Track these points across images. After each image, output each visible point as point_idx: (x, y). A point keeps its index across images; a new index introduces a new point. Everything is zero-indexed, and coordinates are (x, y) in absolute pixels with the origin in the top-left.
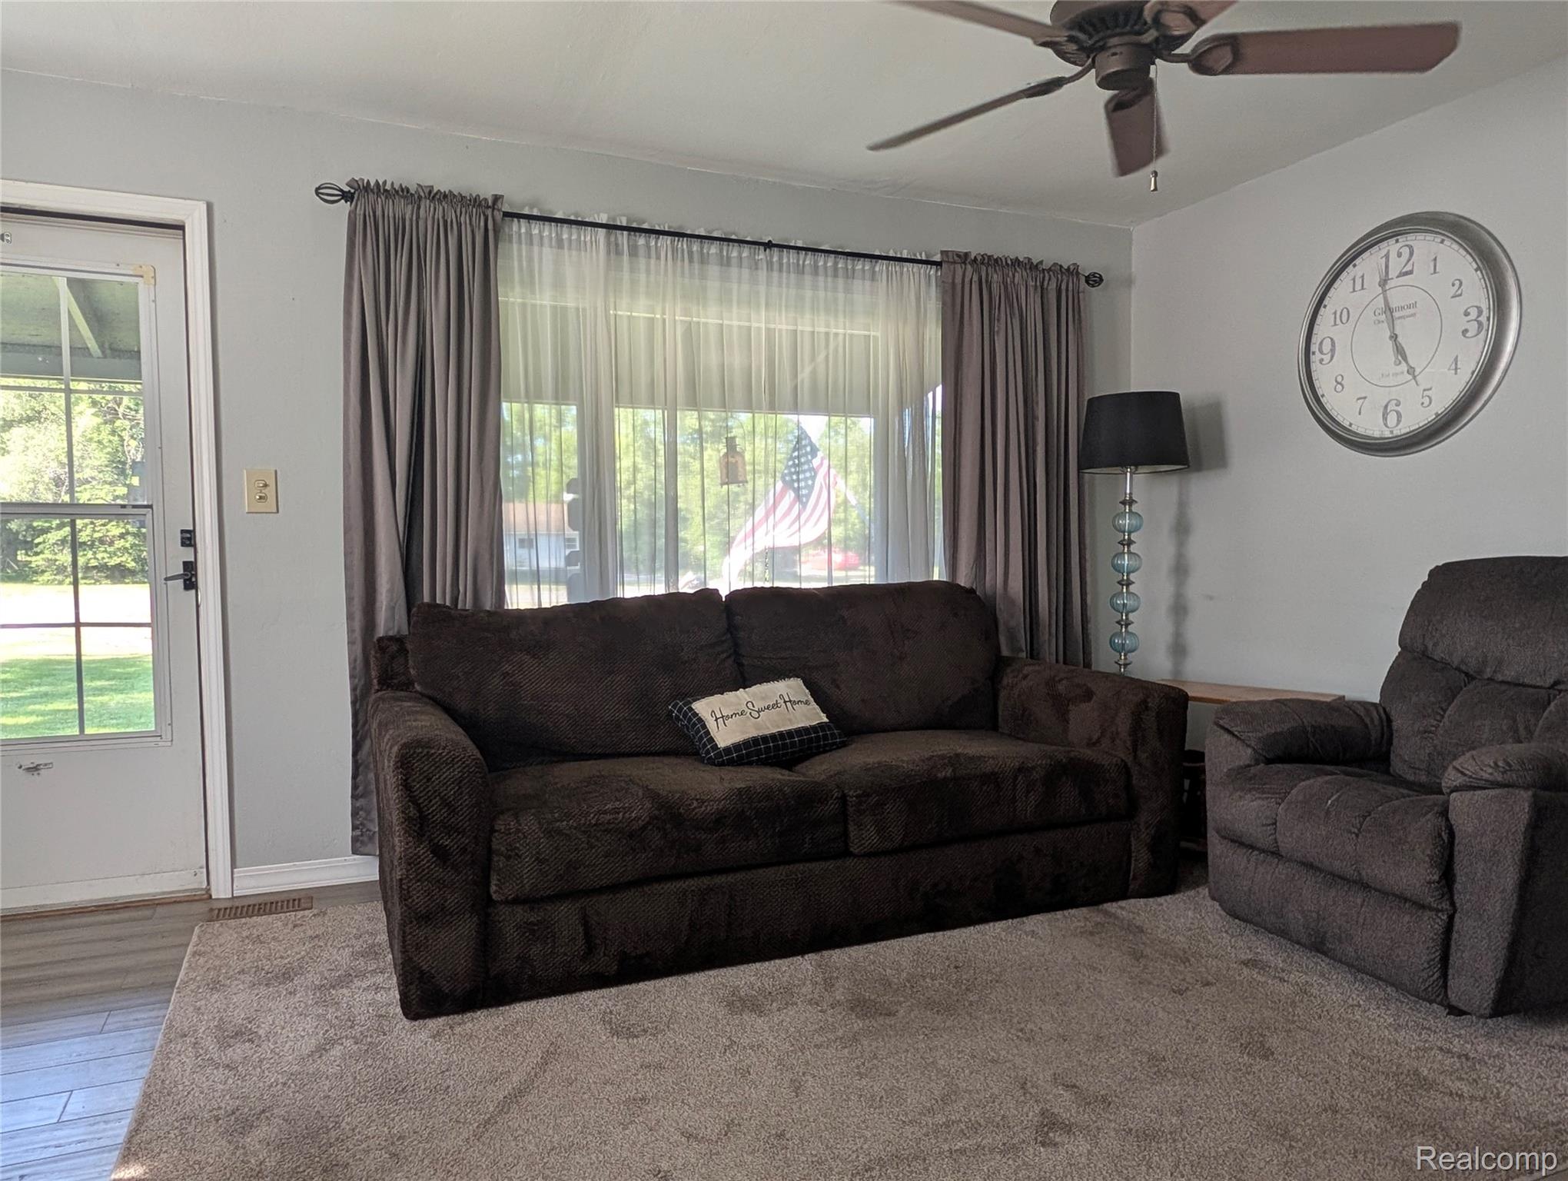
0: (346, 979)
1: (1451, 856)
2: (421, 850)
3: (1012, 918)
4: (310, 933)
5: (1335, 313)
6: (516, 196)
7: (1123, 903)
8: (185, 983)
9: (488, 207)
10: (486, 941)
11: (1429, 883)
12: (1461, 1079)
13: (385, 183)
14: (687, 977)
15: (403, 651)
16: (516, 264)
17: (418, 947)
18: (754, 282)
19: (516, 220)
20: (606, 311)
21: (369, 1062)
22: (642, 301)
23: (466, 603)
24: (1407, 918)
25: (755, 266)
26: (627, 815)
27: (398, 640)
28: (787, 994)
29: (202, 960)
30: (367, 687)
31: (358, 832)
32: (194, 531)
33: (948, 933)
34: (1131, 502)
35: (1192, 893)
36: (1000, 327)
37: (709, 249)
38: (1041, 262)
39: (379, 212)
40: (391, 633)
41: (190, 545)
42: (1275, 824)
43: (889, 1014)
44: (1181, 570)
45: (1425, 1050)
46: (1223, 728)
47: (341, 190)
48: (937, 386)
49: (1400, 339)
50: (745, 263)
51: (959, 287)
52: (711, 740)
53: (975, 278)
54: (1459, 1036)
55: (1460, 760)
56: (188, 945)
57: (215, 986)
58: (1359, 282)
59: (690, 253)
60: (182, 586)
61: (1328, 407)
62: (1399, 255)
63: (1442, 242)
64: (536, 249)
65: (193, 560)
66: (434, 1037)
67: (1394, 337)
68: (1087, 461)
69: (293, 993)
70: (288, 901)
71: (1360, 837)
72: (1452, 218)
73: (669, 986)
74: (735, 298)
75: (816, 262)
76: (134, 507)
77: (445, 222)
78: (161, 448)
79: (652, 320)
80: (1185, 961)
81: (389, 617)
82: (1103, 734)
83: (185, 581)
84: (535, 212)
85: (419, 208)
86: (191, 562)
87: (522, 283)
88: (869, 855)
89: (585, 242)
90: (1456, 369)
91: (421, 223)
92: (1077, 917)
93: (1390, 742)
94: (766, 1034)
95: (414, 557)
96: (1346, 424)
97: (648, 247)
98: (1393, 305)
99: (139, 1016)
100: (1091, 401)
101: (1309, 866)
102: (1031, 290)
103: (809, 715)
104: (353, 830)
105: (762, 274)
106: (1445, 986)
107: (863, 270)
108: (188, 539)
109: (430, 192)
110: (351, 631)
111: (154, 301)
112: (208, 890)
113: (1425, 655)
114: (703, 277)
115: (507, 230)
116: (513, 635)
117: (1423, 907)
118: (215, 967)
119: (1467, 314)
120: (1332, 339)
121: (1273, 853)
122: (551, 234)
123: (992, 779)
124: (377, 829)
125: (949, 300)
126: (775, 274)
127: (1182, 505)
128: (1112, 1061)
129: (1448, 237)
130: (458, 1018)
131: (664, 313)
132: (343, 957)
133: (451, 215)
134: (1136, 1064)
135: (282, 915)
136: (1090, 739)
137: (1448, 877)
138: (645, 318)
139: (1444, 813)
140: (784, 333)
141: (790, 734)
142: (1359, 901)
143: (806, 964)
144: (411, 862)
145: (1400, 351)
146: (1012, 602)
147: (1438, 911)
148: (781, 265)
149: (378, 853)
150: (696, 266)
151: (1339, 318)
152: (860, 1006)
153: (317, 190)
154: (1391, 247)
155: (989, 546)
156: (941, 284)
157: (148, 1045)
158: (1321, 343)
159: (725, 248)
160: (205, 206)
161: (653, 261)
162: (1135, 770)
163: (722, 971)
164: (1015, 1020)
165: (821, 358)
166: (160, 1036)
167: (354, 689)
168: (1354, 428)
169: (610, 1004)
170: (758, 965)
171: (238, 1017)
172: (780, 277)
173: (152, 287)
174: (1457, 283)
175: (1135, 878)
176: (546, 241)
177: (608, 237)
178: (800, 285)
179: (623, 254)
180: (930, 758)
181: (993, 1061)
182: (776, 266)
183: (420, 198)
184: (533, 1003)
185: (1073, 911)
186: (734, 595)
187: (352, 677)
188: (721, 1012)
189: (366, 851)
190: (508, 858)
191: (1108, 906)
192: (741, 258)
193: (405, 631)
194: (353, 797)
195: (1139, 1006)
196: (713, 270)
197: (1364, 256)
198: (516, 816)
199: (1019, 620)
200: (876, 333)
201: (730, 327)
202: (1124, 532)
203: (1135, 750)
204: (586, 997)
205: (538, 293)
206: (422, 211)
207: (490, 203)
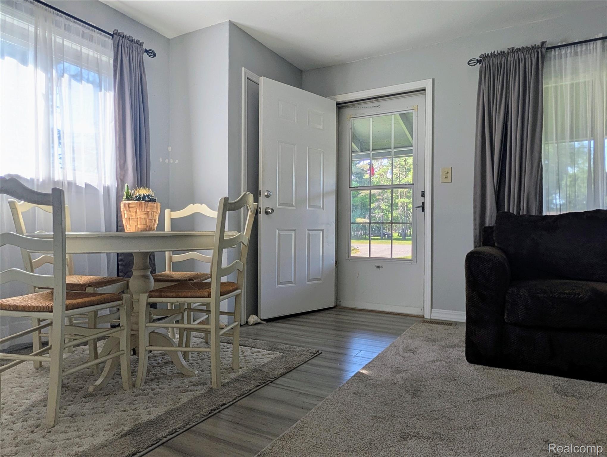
0: (453, 346)
8: (404, 335)
9: (539, 48)
10: (502, 338)
15: (492, 232)
16: (553, 69)
19: (553, 49)
23: (523, 213)
27: (492, 228)
29: (412, 331)
32: (424, 191)
39: (491, 64)
41: (423, 196)
47: (477, 60)
56: (410, 327)
57: (412, 337)
60: (421, 210)
64: (563, 59)
65: (424, 201)
69: (434, 345)
70: (448, 323)
77: (519, 60)
78: (417, 165)
84: (563, 44)
87: (556, 77)
89: (590, 48)
95: (501, 194)
111: (417, 116)
112: (423, 315)
115: (548, 56)
118: (415, 333)
122: (571, 50)
133: (522, 56)
135: (443, 326)
153: (468, 62)
157: (384, 346)
160: (431, 80)
166: (389, 345)
171: (413, 347)
173: (417, 112)
176: (569, 55)
177: (602, 43)
183: (508, 53)
190: (513, 305)
193: (495, 225)
205: (564, 79)
206: (509, 58)
207: (540, 46)
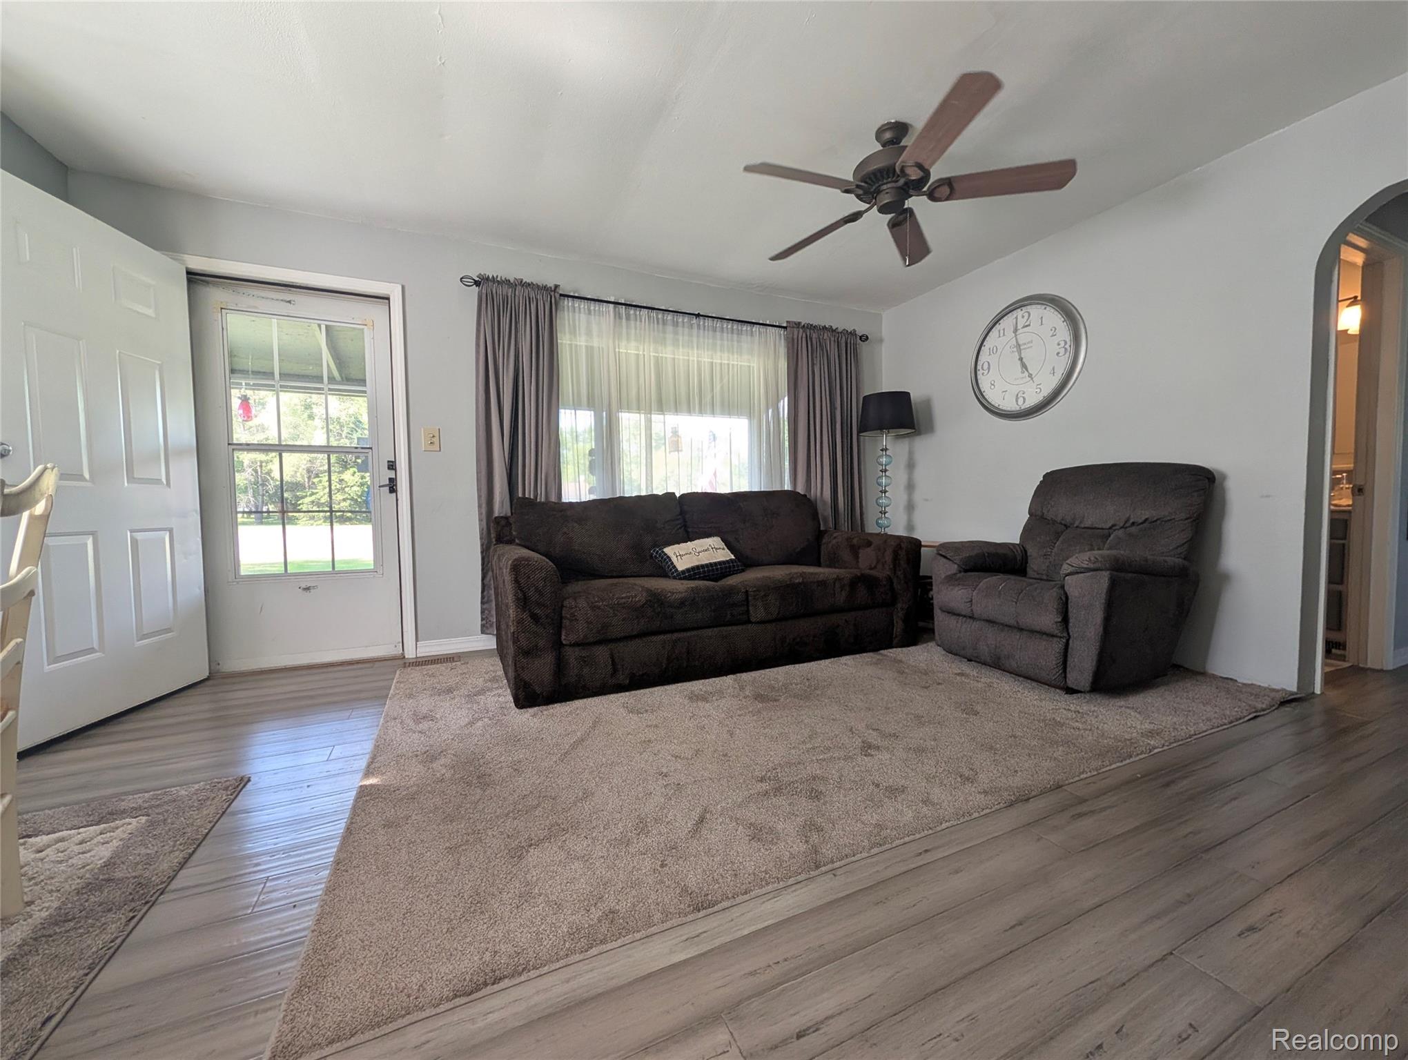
0: (482, 692)
1: (1067, 608)
2: (525, 615)
3: (834, 657)
4: (460, 672)
5: (990, 349)
6: (566, 288)
7: (890, 650)
8: (394, 696)
9: (552, 291)
10: (560, 666)
11: (1056, 622)
12: (1077, 721)
13: (497, 276)
14: (666, 687)
15: (508, 524)
16: (567, 322)
17: (523, 668)
18: (691, 335)
19: (566, 298)
20: (615, 349)
21: (498, 728)
22: (633, 344)
23: (542, 498)
24: (1044, 643)
25: (691, 326)
26: (634, 600)
27: (506, 518)
28: (720, 693)
29: (402, 685)
30: (490, 542)
31: (484, 622)
32: (395, 461)
33: (801, 665)
34: (886, 450)
35: (925, 645)
36: (817, 362)
37: (667, 317)
38: (837, 328)
39: (494, 292)
40: (502, 515)
41: (393, 469)
42: (971, 601)
43: (776, 700)
44: (910, 487)
45: (1057, 709)
46: (941, 555)
47: (474, 280)
48: (785, 397)
49: (1024, 360)
50: (686, 325)
51: (796, 341)
52: (675, 567)
53: (804, 335)
54: (1073, 703)
55: (1070, 559)
56: (393, 679)
57: (410, 696)
58: (1002, 332)
59: (658, 319)
60: (388, 491)
61: (987, 397)
62: (1023, 317)
63: (1045, 308)
64: (577, 315)
65: (394, 477)
66: (533, 716)
67: (1021, 359)
68: (863, 428)
69: (454, 698)
70: (447, 659)
71: (1018, 604)
72: (1050, 296)
73: (658, 691)
74: (681, 343)
75: (722, 326)
76: (362, 448)
77: (529, 298)
78: (377, 417)
79: (638, 355)
80: (926, 674)
81: (501, 506)
82: (878, 562)
83: (390, 488)
84: (576, 295)
85: (515, 290)
86: (393, 478)
87: (570, 333)
88: (758, 623)
89: (603, 311)
90: (1054, 373)
91: (517, 298)
92: (867, 657)
93: (1027, 563)
94: (711, 711)
95: (514, 472)
96: (997, 405)
97: (635, 315)
98: (1020, 342)
99: (369, 711)
100: (865, 398)
101: (990, 622)
102: (832, 343)
103: (724, 555)
104: (482, 620)
105: (695, 331)
106: (1065, 677)
107: (747, 330)
108: (392, 466)
109: (521, 282)
110: (480, 514)
111: (373, 338)
112: (403, 654)
113: (1042, 518)
114: (664, 332)
115: (561, 304)
116: (569, 513)
117: (1053, 636)
118: (410, 688)
119: (1059, 344)
120: (988, 363)
121: (970, 617)
122: (585, 306)
123: (822, 583)
124: (495, 620)
125: (790, 345)
126: (701, 331)
127: (911, 453)
128: (895, 718)
129: (1047, 305)
130: (545, 707)
131: (644, 351)
132: (480, 682)
133: (532, 295)
134: (909, 719)
135: (445, 664)
136: (870, 566)
137: (1065, 620)
138: (634, 354)
139: (1063, 587)
140: (706, 363)
141: (715, 564)
142: (1018, 637)
143: (729, 680)
144: (520, 622)
145: (1024, 366)
146: (824, 502)
147: (1061, 637)
148: (704, 327)
149: (495, 633)
150: (661, 326)
151: (991, 351)
152: (759, 697)
153: (461, 279)
154: (1019, 313)
155: (813, 475)
156: (787, 339)
157: (375, 724)
158: (983, 365)
159: (675, 317)
160: (401, 287)
161: (638, 323)
162: (895, 581)
163: (685, 683)
164: (842, 702)
165: (725, 380)
166: (382, 719)
167: (482, 545)
168: (1001, 407)
169: (626, 699)
170: (703, 681)
171: (424, 710)
172: (704, 333)
173: (371, 331)
174: (1054, 329)
175: (896, 637)
176: (582, 310)
177: (615, 308)
178: (714, 338)
179: (622, 319)
180: (790, 574)
181: (833, 720)
182: (702, 327)
183: (516, 285)
184: (585, 700)
185: (865, 654)
186: (683, 496)
187: (481, 538)
188: (686, 702)
189: (488, 632)
190: (571, 621)
191: (882, 652)
192: (683, 322)
193: (509, 514)
194: (482, 603)
195: (905, 694)
196: (670, 328)
197: (1005, 318)
198: (575, 599)
199: (828, 512)
200: (754, 365)
201: (679, 359)
202: (882, 465)
203: (895, 570)
204: (612, 697)
205: (578, 338)
206: (517, 292)
207: (553, 289)
